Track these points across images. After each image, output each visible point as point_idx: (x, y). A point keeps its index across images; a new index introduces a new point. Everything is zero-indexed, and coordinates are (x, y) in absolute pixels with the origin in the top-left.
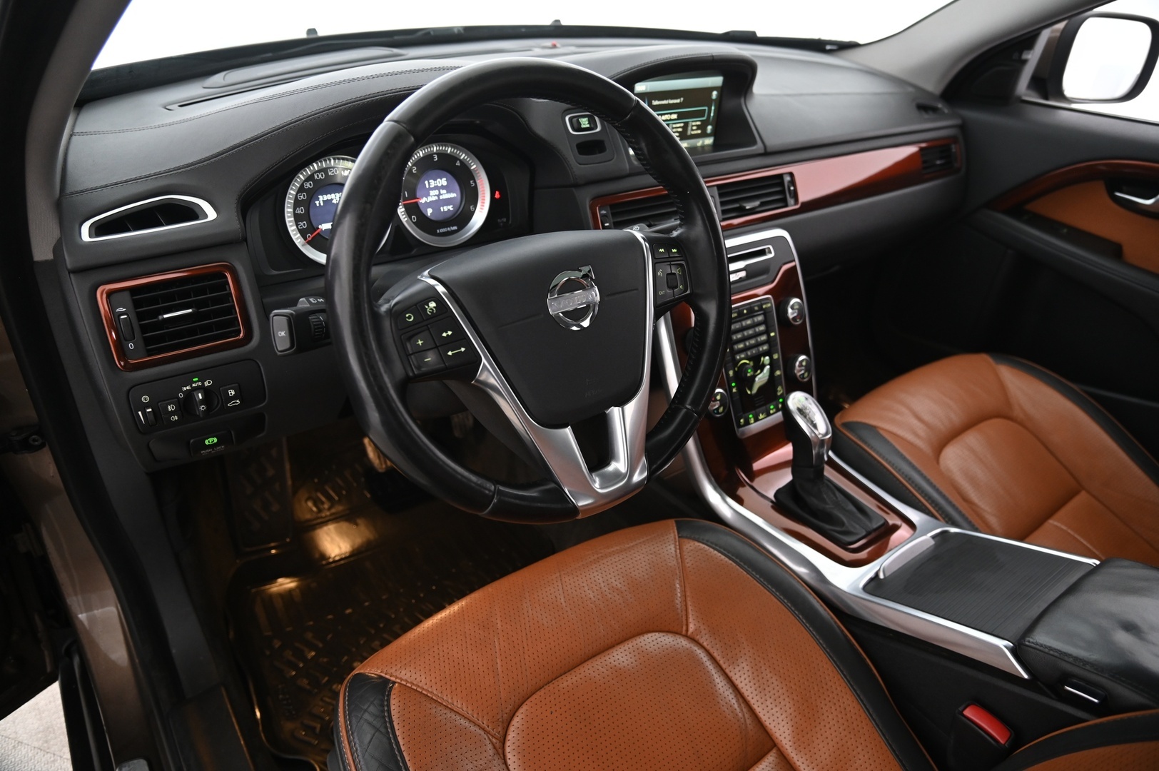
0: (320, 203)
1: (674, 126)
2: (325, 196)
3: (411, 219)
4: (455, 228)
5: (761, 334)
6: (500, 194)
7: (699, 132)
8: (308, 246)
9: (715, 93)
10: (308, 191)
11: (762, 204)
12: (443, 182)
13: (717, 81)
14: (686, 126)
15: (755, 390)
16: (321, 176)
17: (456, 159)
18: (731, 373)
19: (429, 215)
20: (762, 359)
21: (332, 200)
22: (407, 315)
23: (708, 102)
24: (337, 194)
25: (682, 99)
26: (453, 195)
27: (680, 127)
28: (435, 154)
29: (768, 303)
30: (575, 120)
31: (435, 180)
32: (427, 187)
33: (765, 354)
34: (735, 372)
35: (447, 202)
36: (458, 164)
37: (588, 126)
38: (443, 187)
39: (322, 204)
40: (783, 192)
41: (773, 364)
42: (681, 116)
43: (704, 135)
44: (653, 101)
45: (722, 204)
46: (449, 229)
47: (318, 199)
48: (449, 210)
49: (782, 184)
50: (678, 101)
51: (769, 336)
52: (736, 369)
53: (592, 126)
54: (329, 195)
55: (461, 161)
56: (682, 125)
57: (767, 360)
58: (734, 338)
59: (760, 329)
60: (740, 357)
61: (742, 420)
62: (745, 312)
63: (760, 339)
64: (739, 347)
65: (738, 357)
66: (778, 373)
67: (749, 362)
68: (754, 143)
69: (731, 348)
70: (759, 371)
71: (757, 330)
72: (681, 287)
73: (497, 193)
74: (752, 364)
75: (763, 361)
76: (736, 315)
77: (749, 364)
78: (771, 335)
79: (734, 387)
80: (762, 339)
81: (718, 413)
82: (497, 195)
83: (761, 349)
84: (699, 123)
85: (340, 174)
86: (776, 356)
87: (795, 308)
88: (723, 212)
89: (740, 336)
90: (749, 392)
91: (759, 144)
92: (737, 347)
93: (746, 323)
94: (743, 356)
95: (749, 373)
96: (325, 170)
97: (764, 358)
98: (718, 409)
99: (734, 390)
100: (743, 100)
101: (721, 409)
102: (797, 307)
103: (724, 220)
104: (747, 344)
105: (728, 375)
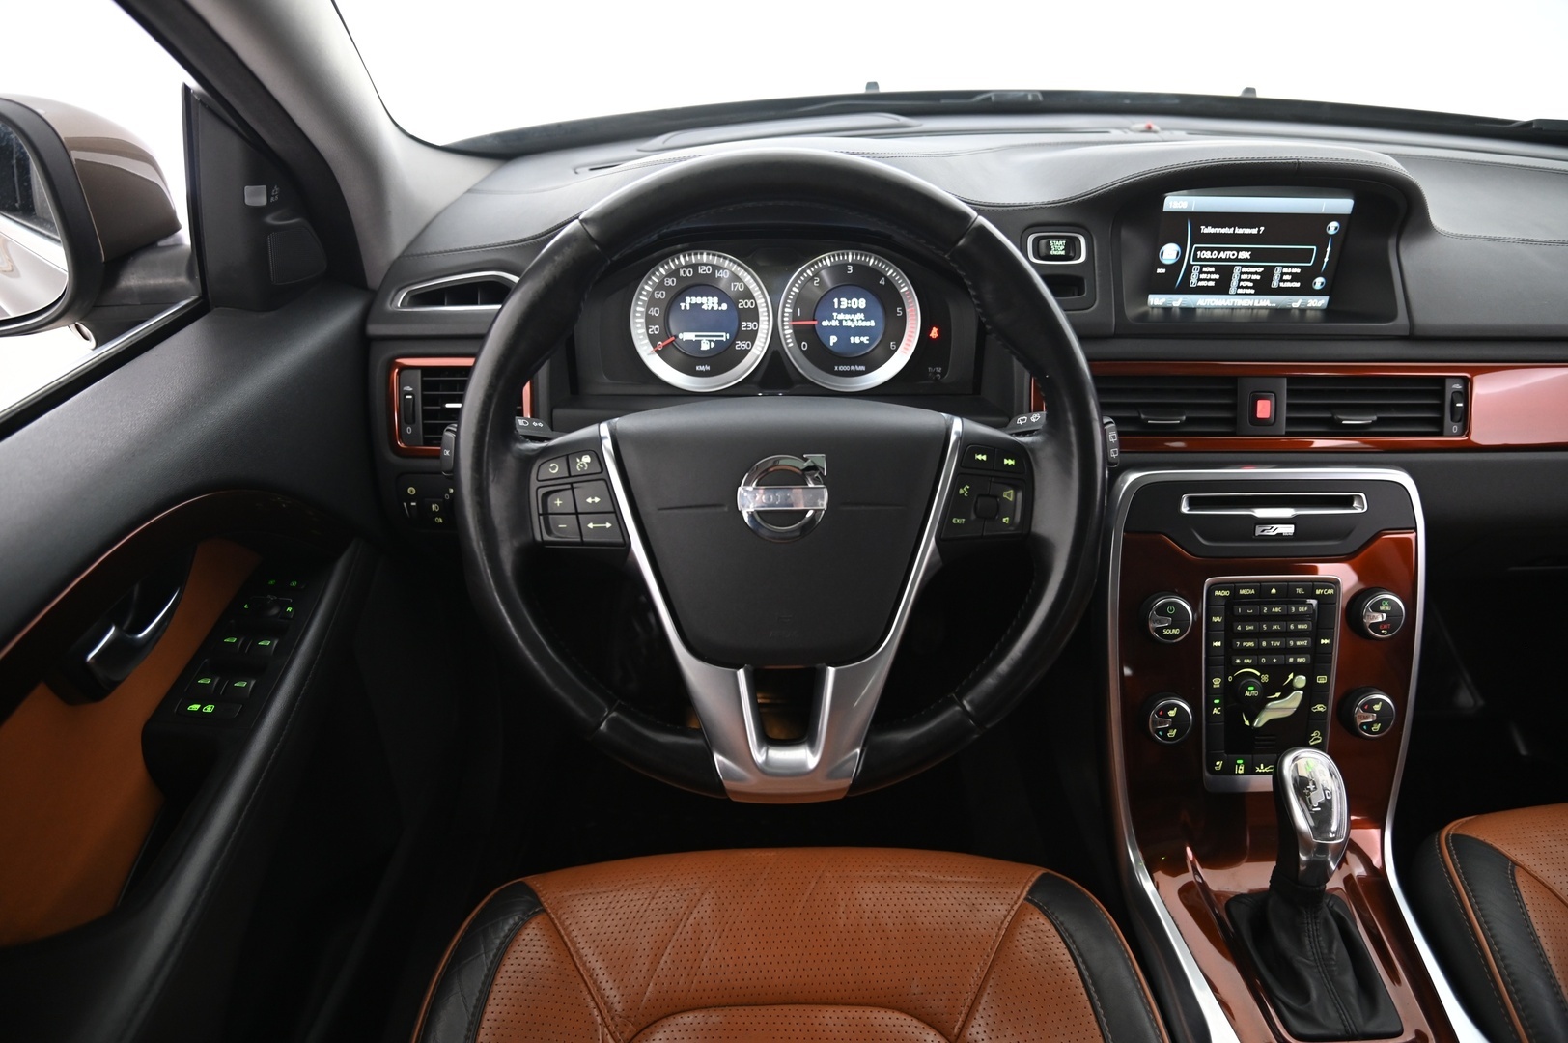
0: (685, 307)
1: (1244, 270)
2: (694, 298)
3: (801, 348)
4: (862, 368)
5: (1300, 635)
6: (938, 332)
7: (1297, 285)
8: (657, 356)
9: (1333, 227)
10: (668, 289)
11: (1380, 422)
12: (862, 303)
13: (1344, 205)
14: (1268, 273)
15: (1259, 722)
16: (688, 273)
17: (881, 275)
18: (1217, 682)
19: (832, 344)
20: (1291, 676)
21: (702, 304)
22: (552, 465)
23: (1321, 239)
24: (710, 298)
25: (1262, 228)
26: (872, 323)
27: (1256, 273)
28: (850, 264)
29: (1330, 588)
30: (1043, 242)
31: (849, 299)
32: (836, 306)
33: (1298, 669)
34: (1225, 682)
35: (860, 331)
36: (882, 282)
37: (1063, 253)
38: (859, 310)
39: (688, 308)
40: (1440, 408)
41: (1312, 693)
42: (1256, 256)
43: (1307, 290)
44: (1202, 227)
45: (1290, 407)
46: (852, 367)
47: (684, 301)
48: (862, 342)
49: (1441, 394)
50: (1255, 231)
51: (1316, 642)
52: (1230, 679)
53: (1071, 254)
54: (699, 298)
55: (887, 279)
56: (1261, 270)
57: (1301, 681)
58: (1239, 628)
59: (1299, 626)
60: (1242, 661)
61: (1218, 763)
62: (1274, 591)
63: (1295, 643)
64: (1244, 644)
65: (1238, 661)
66: (1320, 708)
67: (1259, 674)
68: (1392, 317)
69: (1227, 643)
70: (1278, 695)
71: (1292, 627)
72: (1004, 520)
73: (935, 330)
74: (1265, 678)
75: (1292, 680)
76: (1253, 592)
77: (1259, 678)
78: (1322, 642)
79: (1217, 706)
80: (1298, 643)
81: (1165, 737)
82: (934, 333)
83: (1291, 660)
84: (1298, 271)
85: (713, 273)
86: (1322, 680)
87: (1382, 608)
88: (1289, 420)
89: (1252, 627)
90: (1247, 723)
91: (1402, 319)
92: (1241, 644)
93: (1269, 610)
94: (1249, 661)
95: (1255, 693)
96: (695, 266)
97: (1294, 676)
98: (1166, 731)
99: (1216, 711)
100: (1392, 242)
101: (1172, 733)
102: (1388, 608)
103: (1288, 434)
104: (1264, 644)
105: (1209, 683)
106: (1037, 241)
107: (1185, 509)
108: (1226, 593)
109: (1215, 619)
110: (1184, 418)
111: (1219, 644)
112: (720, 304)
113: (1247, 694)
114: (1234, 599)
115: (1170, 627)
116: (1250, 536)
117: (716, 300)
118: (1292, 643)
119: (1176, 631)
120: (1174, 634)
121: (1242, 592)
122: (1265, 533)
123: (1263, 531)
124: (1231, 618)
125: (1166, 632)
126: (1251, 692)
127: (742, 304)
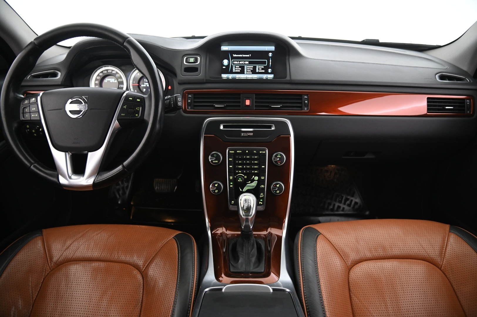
1: (248, 67)
2: (108, 79)
5: (256, 164)
7: (264, 71)
9: (270, 54)
10: (100, 76)
11: (283, 106)
13: (272, 48)
14: (255, 68)
15: (245, 190)
16: (105, 72)
18: (231, 178)
19: (144, 91)
20: (253, 177)
21: (110, 81)
22: (26, 101)
23: (268, 58)
24: (112, 79)
25: (250, 55)
27: (251, 68)
29: (264, 151)
32: (145, 81)
33: (256, 175)
34: (234, 178)
37: (193, 61)
39: (107, 82)
40: (301, 103)
41: (260, 182)
42: (250, 63)
43: (266, 73)
44: (233, 55)
45: (256, 102)
49: (302, 99)
50: (248, 56)
51: (260, 167)
52: (235, 177)
53: (195, 62)
54: (109, 79)
56: (252, 67)
57: (256, 178)
58: (237, 162)
59: (255, 162)
60: (238, 171)
61: (232, 202)
62: (247, 151)
63: (254, 167)
64: (239, 167)
65: (237, 171)
66: (262, 186)
67: (244, 176)
68: (286, 77)
69: (234, 167)
70: (250, 182)
71: (253, 162)
72: (136, 115)
73: (170, 87)
74: (246, 177)
75: (254, 178)
76: (241, 152)
77: (244, 177)
78: (262, 167)
79: (231, 185)
80: (255, 167)
81: (214, 192)
82: (170, 88)
83: (253, 172)
84: (263, 67)
85: (112, 72)
86: (263, 178)
87: (278, 157)
88: (256, 106)
89: (241, 162)
90: (241, 190)
91: (288, 78)
92: (238, 167)
93: (246, 157)
94: (240, 172)
95: (241, 181)
96: (107, 70)
97: (254, 177)
98: (215, 190)
99: (231, 186)
100: (287, 57)
101: (217, 191)
102: (280, 157)
103: (255, 109)
104: (245, 167)
105: (229, 178)
106: (187, 59)
107: (222, 127)
108: (233, 152)
109: (230, 159)
110: (225, 105)
111: (232, 166)
112: (115, 81)
113: (239, 181)
114: (236, 153)
115: (215, 160)
116: (240, 136)
117: (114, 79)
118: (253, 167)
119: (217, 161)
120: (216, 162)
121: (238, 152)
122: (244, 135)
123: (244, 134)
124: (235, 159)
125: (214, 162)
127: (119, 80)
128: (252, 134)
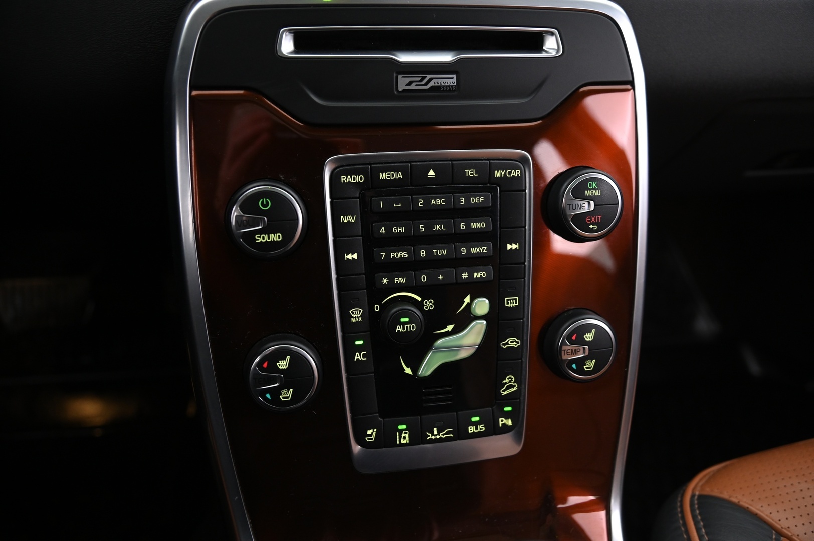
15: (429, 365)
18: (356, 315)
20: (467, 299)
29: (516, 168)
33: (477, 289)
34: (370, 315)
41: (500, 323)
51: (499, 248)
52: (377, 308)
57: (482, 306)
58: (383, 231)
59: (473, 226)
60: (391, 280)
61: (369, 432)
62: (431, 173)
63: (468, 251)
64: (393, 255)
65: (385, 281)
66: (512, 342)
67: (419, 299)
69: (368, 256)
70: (450, 328)
71: (462, 226)
74: (429, 304)
75: (469, 305)
76: (400, 175)
77: (419, 305)
78: (509, 247)
79: (360, 349)
80: (473, 251)
81: (274, 400)
83: (465, 275)
86: (512, 302)
87: (588, 193)
89: (402, 230)
90: (408, 371)
92: (388, 255)
93: (427, 202)
94: (401, 280)
95: (413, 327)
97: (472, 300)
98: (276, 392)
99: (358, 356)
101: (287, 394)
102: (596, 193)
104: (423, 253)
105: (346, 316)
107: (287, 45)
108: (359, 179)
109: (345, 220)
111: (355, 256)
113: (399, 328)
114: (373, 186)
115: (266, 231)
116: (389, 92)
118: (464, 251)
119: (275, 237)
120: (273, 242)
121: (384, 176)
122: (413, 87)
123: (410, 83)
124: (369, 217)
125: (260, 239)
126: (405, 325)
128: (450, 80)
